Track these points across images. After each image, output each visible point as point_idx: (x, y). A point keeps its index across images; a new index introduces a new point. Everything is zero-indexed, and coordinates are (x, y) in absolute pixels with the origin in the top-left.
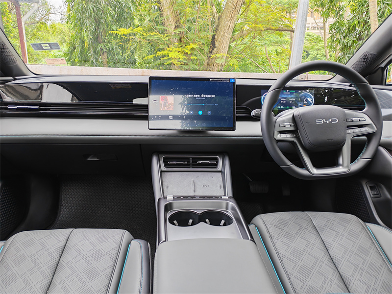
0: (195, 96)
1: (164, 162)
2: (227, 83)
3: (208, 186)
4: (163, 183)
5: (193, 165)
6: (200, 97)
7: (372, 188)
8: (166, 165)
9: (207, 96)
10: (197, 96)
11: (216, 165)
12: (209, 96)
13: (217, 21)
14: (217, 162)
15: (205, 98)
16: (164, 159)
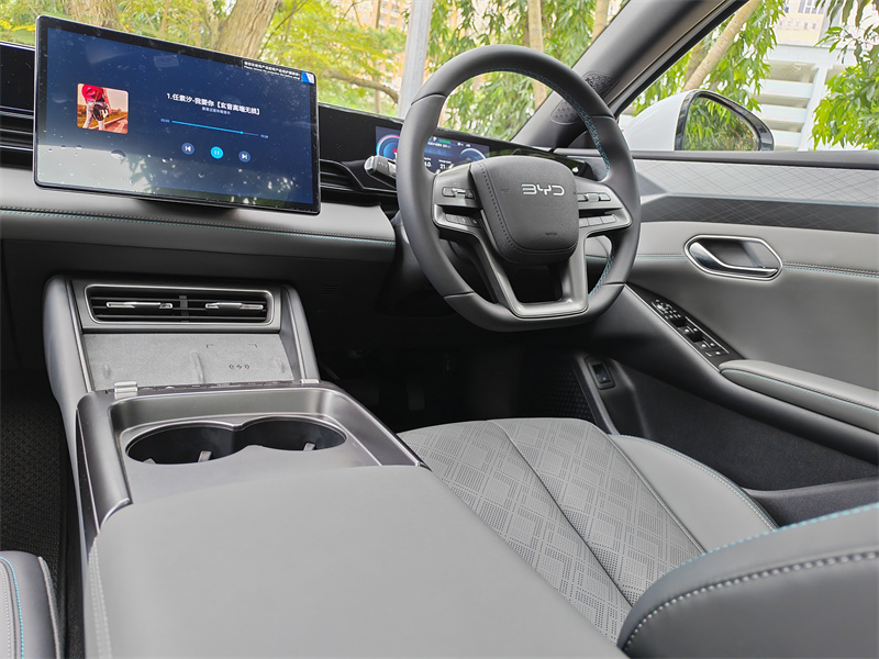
0: (197, 101)
1: (92, 303)
2: (292, 81)
3: (247, 366)
4: (91, 363)
5: (191, 313)
6: (215, 107)
7: (597, 369)
8: (100, 311)
9: (236, 108)
10: (204, 102)
11: (262, 316)
12: (242, 109)
13: (216, 32)
14: (265, 307)
15: (232, 111)
16: (92, 293)
